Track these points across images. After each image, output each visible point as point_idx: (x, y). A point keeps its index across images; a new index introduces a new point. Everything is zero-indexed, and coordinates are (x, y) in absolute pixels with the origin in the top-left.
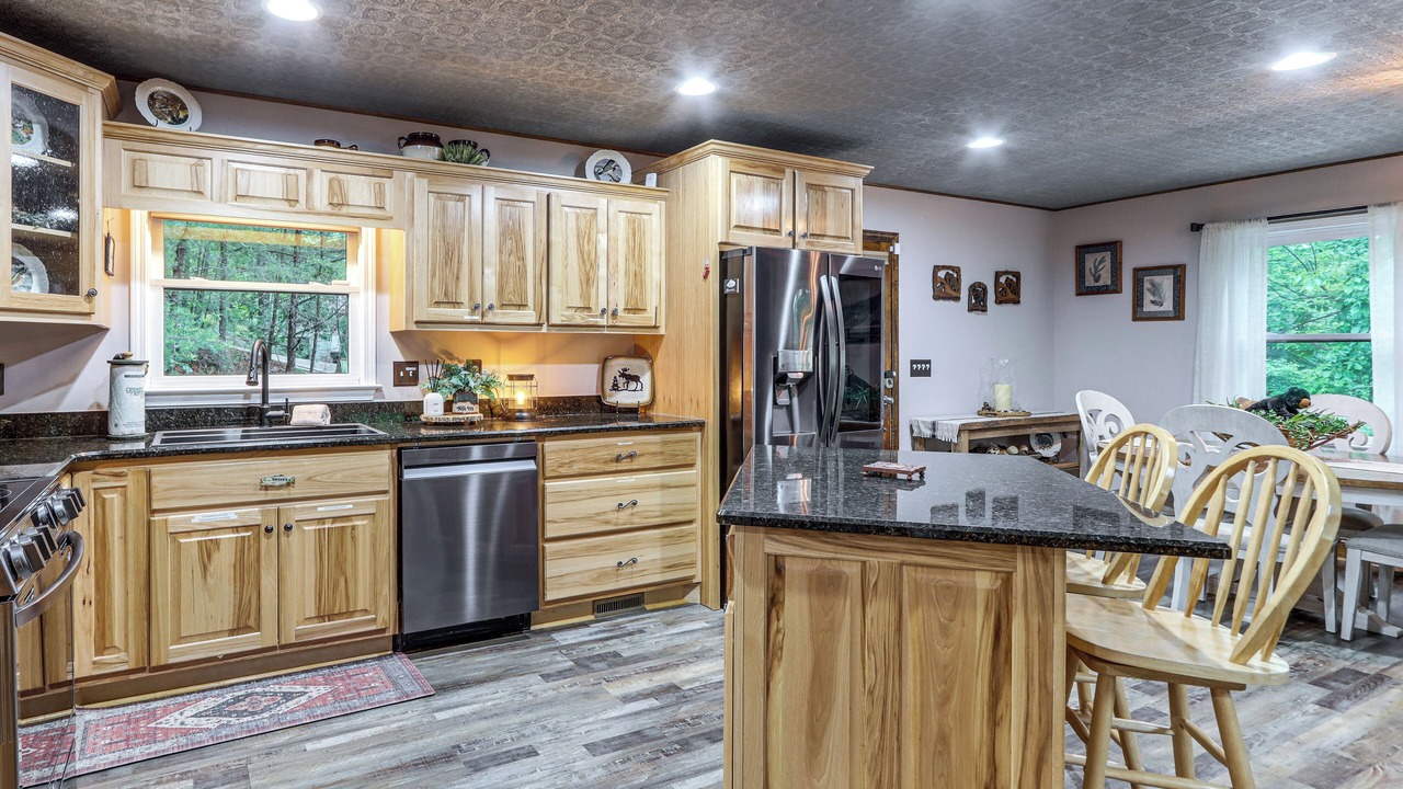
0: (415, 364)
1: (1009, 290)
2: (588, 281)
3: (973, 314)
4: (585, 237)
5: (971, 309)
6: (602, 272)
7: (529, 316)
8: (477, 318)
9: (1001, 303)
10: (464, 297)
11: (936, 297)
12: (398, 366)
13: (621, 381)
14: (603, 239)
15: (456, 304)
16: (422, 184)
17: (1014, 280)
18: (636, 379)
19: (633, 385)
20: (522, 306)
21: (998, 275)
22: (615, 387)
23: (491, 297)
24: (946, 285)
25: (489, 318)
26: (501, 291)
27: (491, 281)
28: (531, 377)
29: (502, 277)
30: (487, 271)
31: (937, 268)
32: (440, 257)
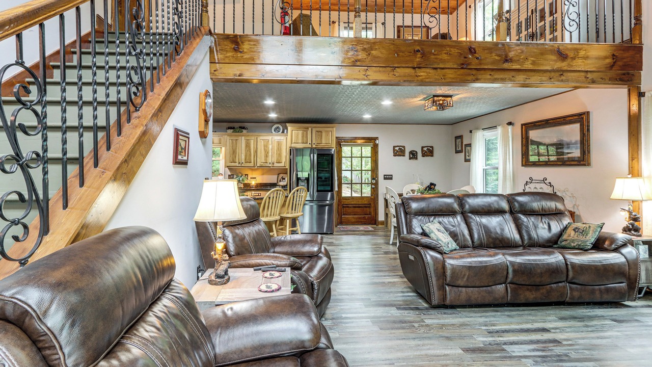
0: (233, 175)
1: (428, 152)
2: (266, 156)
3: (412, 160)
4: (266, 146)
5: (410, 158)
6: (270, 154)
7: (252, 164)
8: (240, 165)
9: (424, 156)
10: (237, 161)
11: (394, 156)
12: (229, 176)
13: (282, 179)
14: (270, 147)
15: (235, 162)
16: (228, 138)
17: (431, 149)
18: (284, 179)
19: (284, 180)
20: (250, 162)
21: (423, 148)
22: (280, 181)
23: (243, 161)
24: (399, 152)
25: (243, 165)
26: (245, 159)
27: (243, 157)
28: (255, 178)
29: (246, 156)
30: (242, 155)
31: (394, 147)
32: (232, 153)
